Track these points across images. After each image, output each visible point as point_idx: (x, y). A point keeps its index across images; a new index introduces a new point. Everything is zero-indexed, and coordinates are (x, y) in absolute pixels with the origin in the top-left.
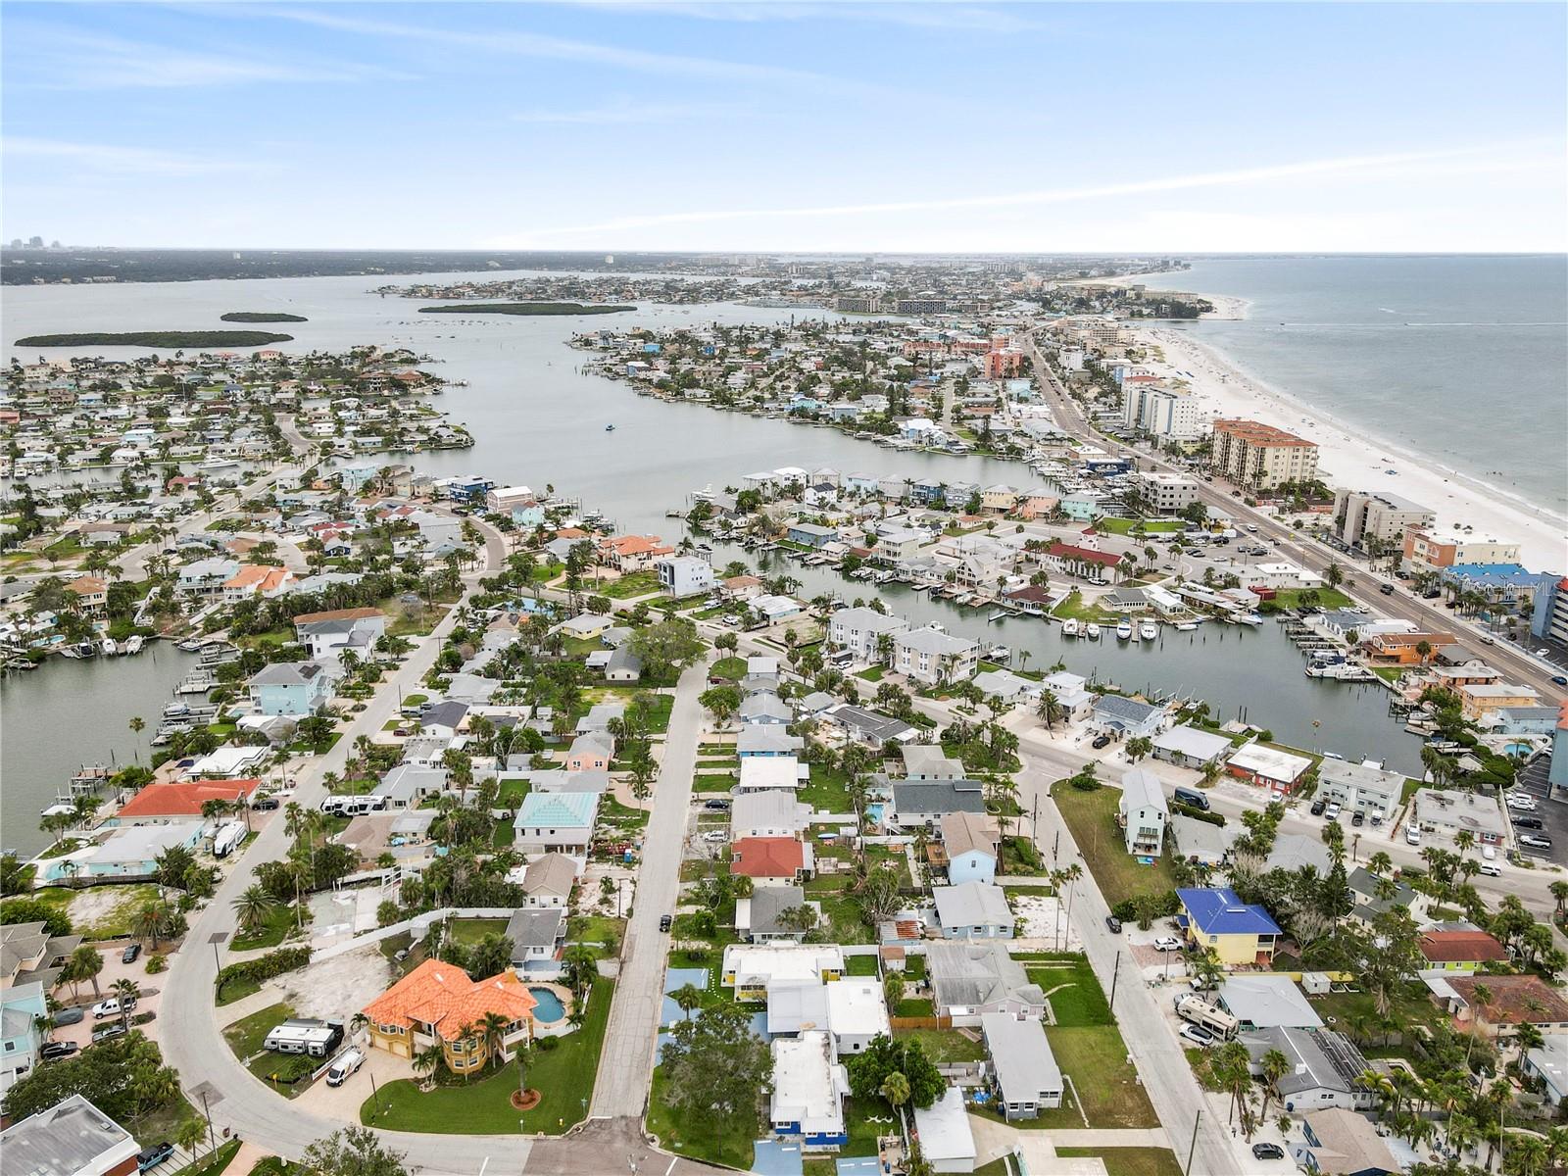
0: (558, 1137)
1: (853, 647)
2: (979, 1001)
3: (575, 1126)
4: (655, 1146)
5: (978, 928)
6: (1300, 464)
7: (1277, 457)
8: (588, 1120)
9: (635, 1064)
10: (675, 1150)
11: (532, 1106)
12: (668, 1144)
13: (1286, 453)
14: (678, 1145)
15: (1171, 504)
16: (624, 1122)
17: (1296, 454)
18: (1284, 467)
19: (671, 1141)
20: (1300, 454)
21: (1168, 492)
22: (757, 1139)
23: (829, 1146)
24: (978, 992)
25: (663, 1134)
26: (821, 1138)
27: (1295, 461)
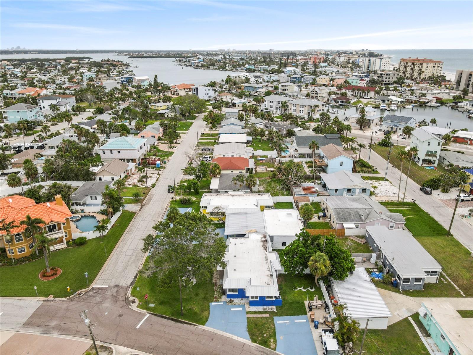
0: (63, 299)
1: (271, 109)
2: (362, 220)
3: (79, 292)
4: (134, 307)
5: (349, 190)
6: (436, 70)
7: (427, 67)
8: (90, 288)
9: (135, 254)
10: (148, 309)
11: (52, 279)
12: (144, 305)
13: (431, 65)
14: (152, 305)
15: (389, 81)
16: (115, 289)
17: (435, 65)
18: (430, 71)
19: (147, 303)
20: (436, 66)
21: (388, 77)
22: (212, 302)
23: (268, 307)
24: (360, 216)
25: (141, 298)
26: (262, 301)
27: (434, 68)
